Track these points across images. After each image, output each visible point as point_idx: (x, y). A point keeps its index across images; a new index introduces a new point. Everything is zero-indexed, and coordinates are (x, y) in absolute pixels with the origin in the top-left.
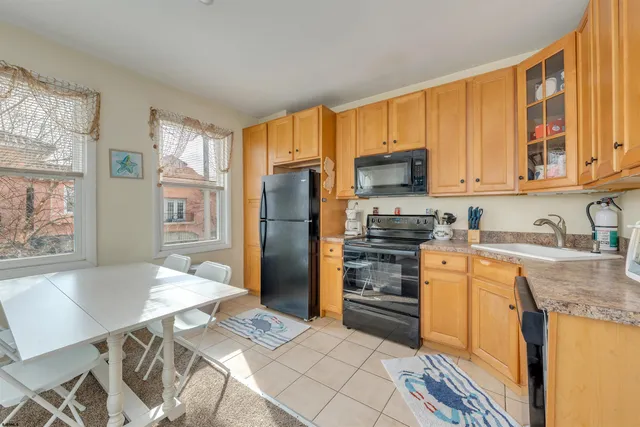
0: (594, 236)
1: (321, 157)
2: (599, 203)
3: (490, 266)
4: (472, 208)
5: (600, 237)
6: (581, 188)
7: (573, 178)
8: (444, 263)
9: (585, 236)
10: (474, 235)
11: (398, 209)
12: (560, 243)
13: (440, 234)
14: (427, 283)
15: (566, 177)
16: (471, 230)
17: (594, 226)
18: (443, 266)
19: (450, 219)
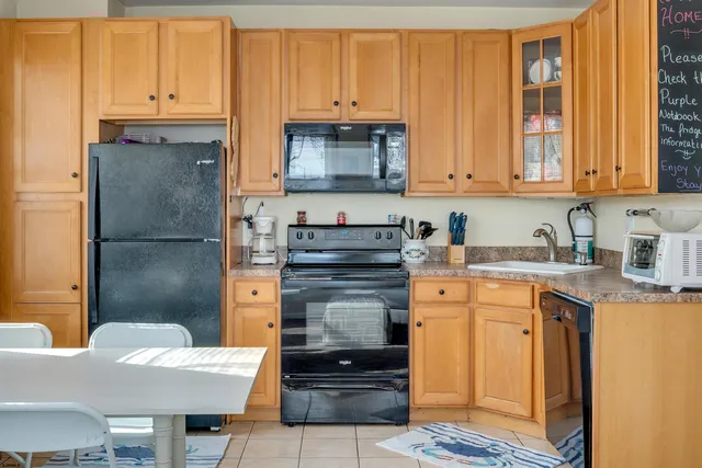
0: (574, 248)
1: (228, 116)
2: (578, 209)
3: (499, 288)
4: (454, 213)
5: (580, 248)
6: (574, 195)
7: (568, 183)
8: (442, 293)
9: (567, 248)
10: (458, 253)
11: (342, 214)
12: (552, 256)
13: (413, 253)
14: (419, 325)
15: (562, 182)
16: (455, 246)
17: (574, 236)
18: (441, 298)
19: (427, 230)
